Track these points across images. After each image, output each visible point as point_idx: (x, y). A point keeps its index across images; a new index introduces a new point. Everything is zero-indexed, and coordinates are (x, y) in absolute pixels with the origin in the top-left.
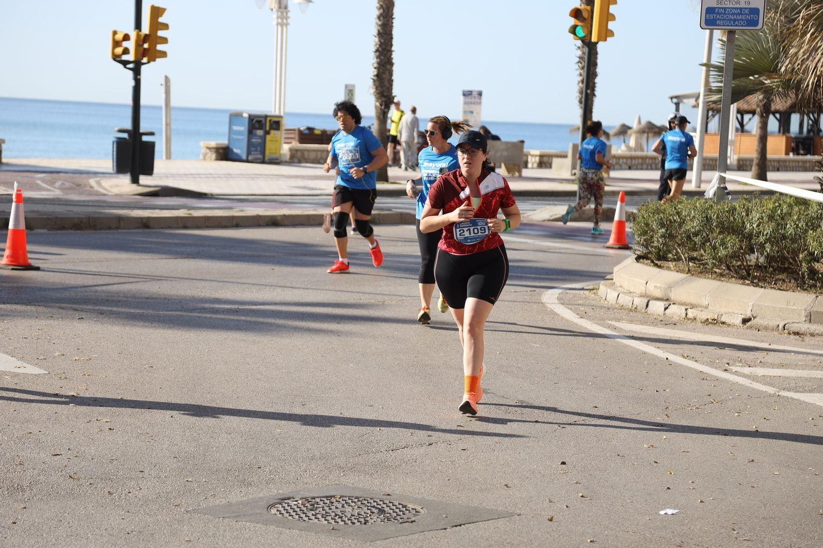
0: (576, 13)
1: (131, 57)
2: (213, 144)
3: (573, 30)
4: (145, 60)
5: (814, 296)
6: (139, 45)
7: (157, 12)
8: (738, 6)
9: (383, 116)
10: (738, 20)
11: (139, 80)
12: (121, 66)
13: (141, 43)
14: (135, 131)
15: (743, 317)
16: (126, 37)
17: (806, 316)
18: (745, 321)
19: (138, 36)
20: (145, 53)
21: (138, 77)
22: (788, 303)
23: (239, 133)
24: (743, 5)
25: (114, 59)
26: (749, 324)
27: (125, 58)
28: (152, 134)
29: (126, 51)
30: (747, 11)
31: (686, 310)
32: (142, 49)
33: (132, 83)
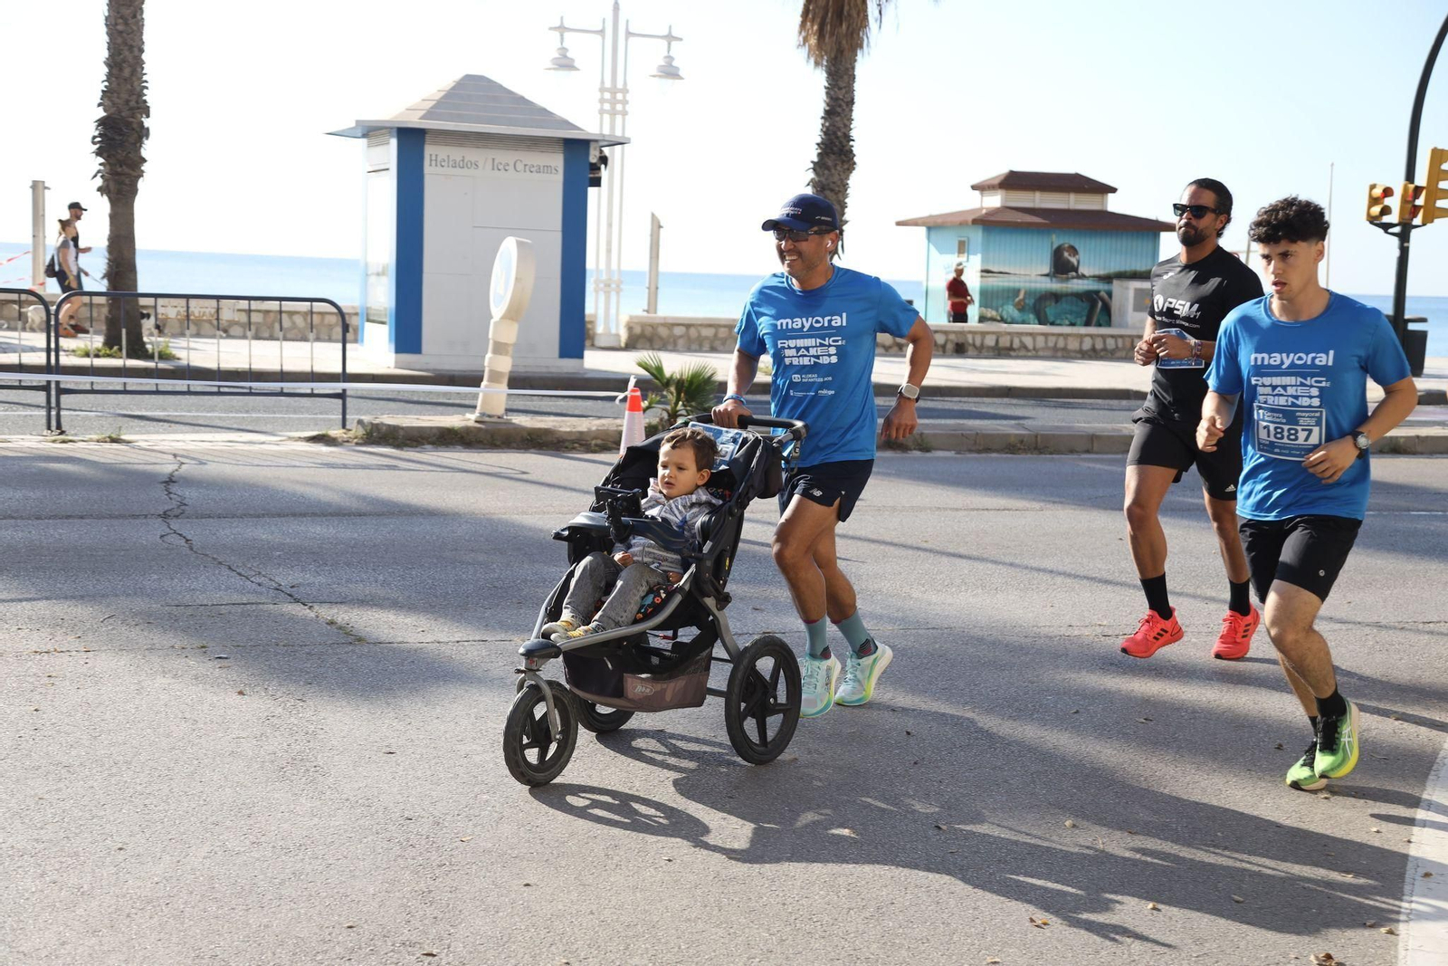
1: (1393, 218)
4: (1417, 221)
6: (1404, 201)
7: (1440, 156)
11: (1408, 248)
12: (1381, 231)
13: (1410, 199)
14: (1398, 318)
16: (1388, 192)
19: (1406, 189)
20: (1415, 210)
21: (1406, 245)
25: (1371, 223)
27: (1386, 219)
28: (1423, 320)
29: (1386, 211)
32: (1410, 206)
33: (1397, 253)
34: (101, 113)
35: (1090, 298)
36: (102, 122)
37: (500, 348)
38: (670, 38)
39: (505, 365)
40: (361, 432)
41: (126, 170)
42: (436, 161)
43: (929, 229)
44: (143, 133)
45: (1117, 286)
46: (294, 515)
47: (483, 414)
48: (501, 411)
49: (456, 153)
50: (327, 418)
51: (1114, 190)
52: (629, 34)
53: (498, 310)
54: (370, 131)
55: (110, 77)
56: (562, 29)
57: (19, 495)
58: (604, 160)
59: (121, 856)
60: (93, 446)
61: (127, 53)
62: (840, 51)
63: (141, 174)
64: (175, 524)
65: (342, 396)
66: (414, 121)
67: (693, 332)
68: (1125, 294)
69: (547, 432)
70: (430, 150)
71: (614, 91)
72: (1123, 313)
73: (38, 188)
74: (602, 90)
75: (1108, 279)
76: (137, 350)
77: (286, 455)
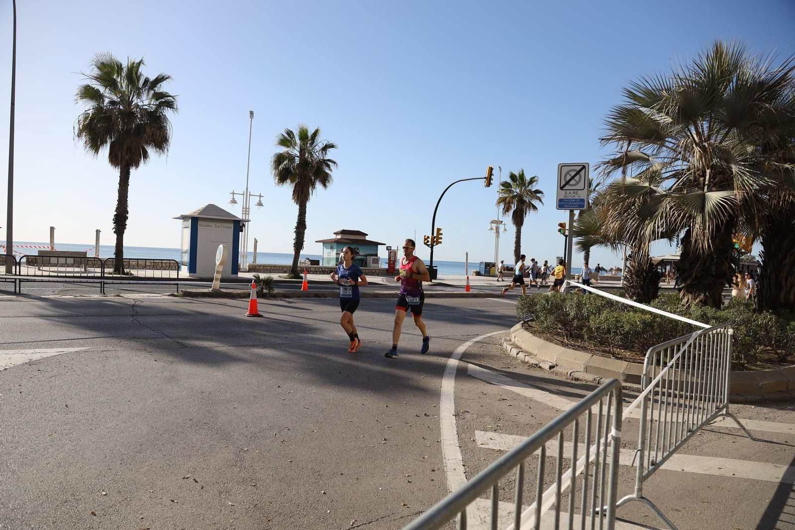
0: (561, 225)
1: (429, 243)
2: (475, 271)
3: (560, 231)
4: (435, 244)
5: (591, 355)
7: (439, 230)
8: (574, 198)
10: (575, 205)
12: (427, 246)
13: (433, 239)
14: (431, 266)
15: (551, 364)
16: (428, 237)
17: (585, 368)
18: (551, 367)
19: (432, 237)
20: (434, 242)
21: (432, 249)
22: (575, 359)
23: (482, 268)
24: (576, 198)
25: (425, 244)
26: (552, 370)
27: (428, 243)
29: (428, 242)
30: (578, 200)
31: (525, 356)
33: (430, 251)
34: (115, 213)
35: (362, 260)
36: (115, 215)
37: (218, 272)
38: (260, 196)
39: (219, 276)
40: (182, 293)
41: (121, 227)
42: (201, 225)
43: (323, 243)
44: (127, 218)
45: (368, 257)
46: (166, 315)
47: (213, 289)
48: (218, 288)
49: (206, 223)
50: (174, 290)
51: (367, 235)
52: (250, 195)
53: (218, 263)
54: (184, 218)
55: (118, 204)
56: (233, 193)
57: (94, 310)
58: (244, 225)
59: (129, 403)
60: (113, 297)
61: (123, 198)
62: (303, 200)
63: (125, 228)
64: (135, 318)
65: (177, 284)
66: (196, 215)
67: (265, 268)
68: (370, 259)
69: (230, 293)
70: (199, 223)
71: (246, 208)
72: (370, 264)
73: (98, 232)
74: (243, 208)
75: (366, 256)
76: (124, 273)
77: (163, 299)
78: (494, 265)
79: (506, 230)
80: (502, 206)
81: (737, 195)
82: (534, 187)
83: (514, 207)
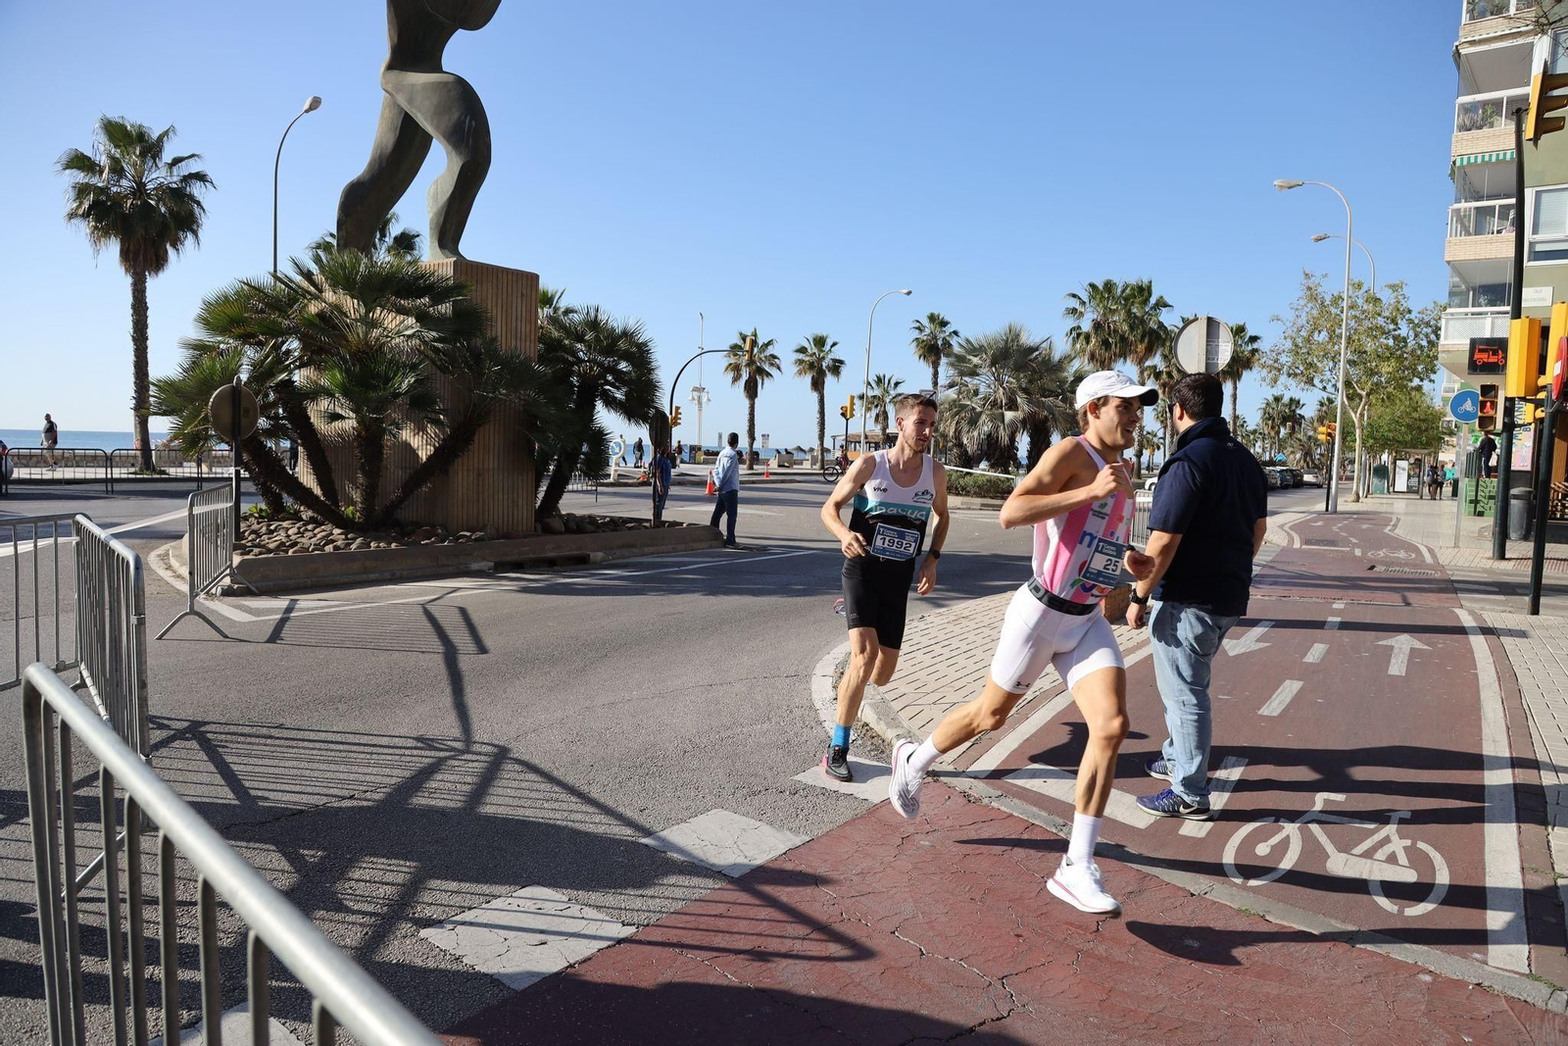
7: (678, 408)
9: (751, 445)
78: (700, 449)
79: (709, 400)
80: (731, 375)
81: (1020, 414)
82: (770, 350)
83: (745, 376)
